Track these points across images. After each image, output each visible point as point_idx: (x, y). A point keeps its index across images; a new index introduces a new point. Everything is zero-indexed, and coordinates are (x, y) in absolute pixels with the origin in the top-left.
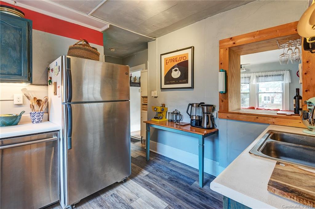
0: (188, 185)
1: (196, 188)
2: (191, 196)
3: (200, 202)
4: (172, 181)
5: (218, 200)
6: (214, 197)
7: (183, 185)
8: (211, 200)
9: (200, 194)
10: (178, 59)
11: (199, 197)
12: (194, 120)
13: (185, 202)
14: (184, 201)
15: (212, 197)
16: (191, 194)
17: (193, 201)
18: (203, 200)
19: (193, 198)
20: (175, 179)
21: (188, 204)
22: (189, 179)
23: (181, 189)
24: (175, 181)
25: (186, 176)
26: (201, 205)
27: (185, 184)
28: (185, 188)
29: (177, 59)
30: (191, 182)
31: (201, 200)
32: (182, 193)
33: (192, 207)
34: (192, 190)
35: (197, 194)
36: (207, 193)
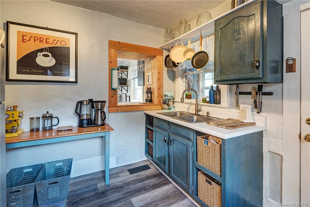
0: (96, 192)
1: (105, 188)
2: (110, 197)
3: (122, 194)
4: (75, 203)
5: (128, 182)
6: (124, 182)
7: (92, 196)
8: (125, 186)
9: (114, 189)
10: (51, 41)
11: (116, 191)
12: (85, 120)
13: (113, 205)
14: (111, 205)
15: (123, 184)
16: (108, 195)
17: (117, 198)
18: (121, 191)
19: (113, 196)
20: (77, 198)
21: (116, 204)
22: (90, 188)
23: (96, 200)
24: (79, 200)
25: (82, 187)
26: (125, 194)
27: (92, 194)
28: (97, 196)
29: (48, 40)
30: (95, 188)
31: (120, 192)
32: (100, 202)
33: (122, 202)
34: (104, 192)
35: (111, 191)
36: (117, 184)
